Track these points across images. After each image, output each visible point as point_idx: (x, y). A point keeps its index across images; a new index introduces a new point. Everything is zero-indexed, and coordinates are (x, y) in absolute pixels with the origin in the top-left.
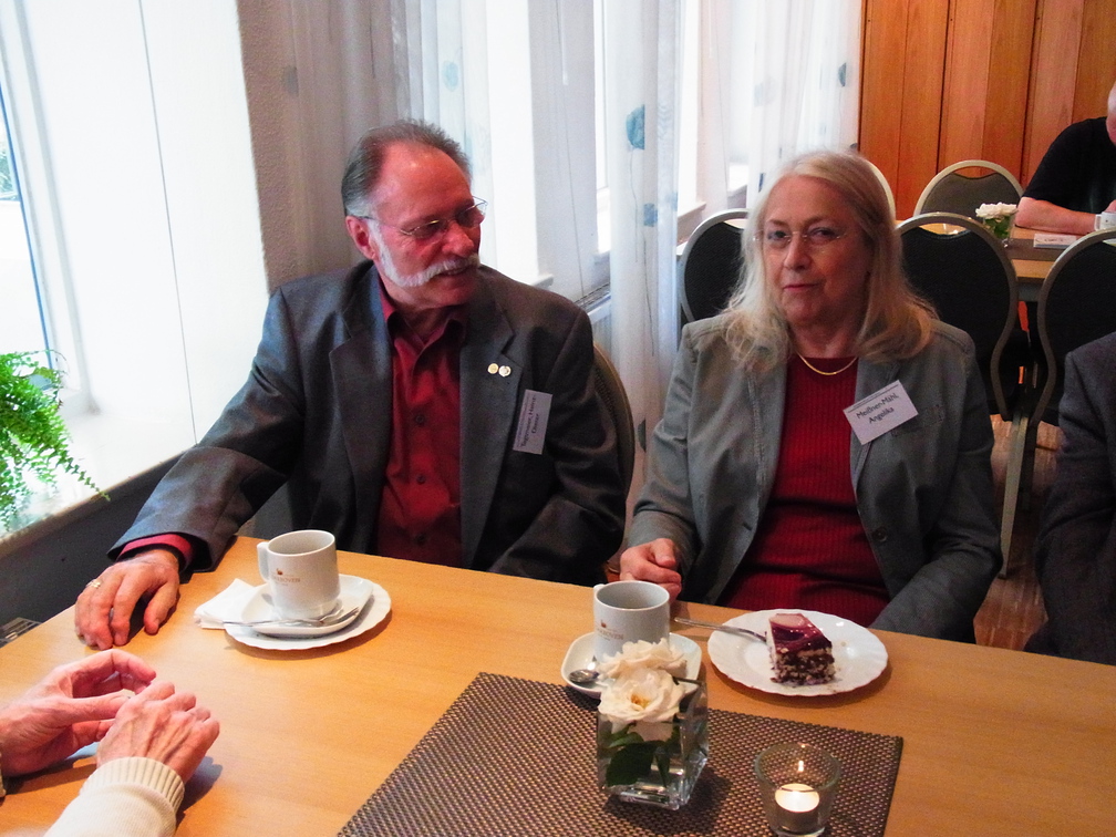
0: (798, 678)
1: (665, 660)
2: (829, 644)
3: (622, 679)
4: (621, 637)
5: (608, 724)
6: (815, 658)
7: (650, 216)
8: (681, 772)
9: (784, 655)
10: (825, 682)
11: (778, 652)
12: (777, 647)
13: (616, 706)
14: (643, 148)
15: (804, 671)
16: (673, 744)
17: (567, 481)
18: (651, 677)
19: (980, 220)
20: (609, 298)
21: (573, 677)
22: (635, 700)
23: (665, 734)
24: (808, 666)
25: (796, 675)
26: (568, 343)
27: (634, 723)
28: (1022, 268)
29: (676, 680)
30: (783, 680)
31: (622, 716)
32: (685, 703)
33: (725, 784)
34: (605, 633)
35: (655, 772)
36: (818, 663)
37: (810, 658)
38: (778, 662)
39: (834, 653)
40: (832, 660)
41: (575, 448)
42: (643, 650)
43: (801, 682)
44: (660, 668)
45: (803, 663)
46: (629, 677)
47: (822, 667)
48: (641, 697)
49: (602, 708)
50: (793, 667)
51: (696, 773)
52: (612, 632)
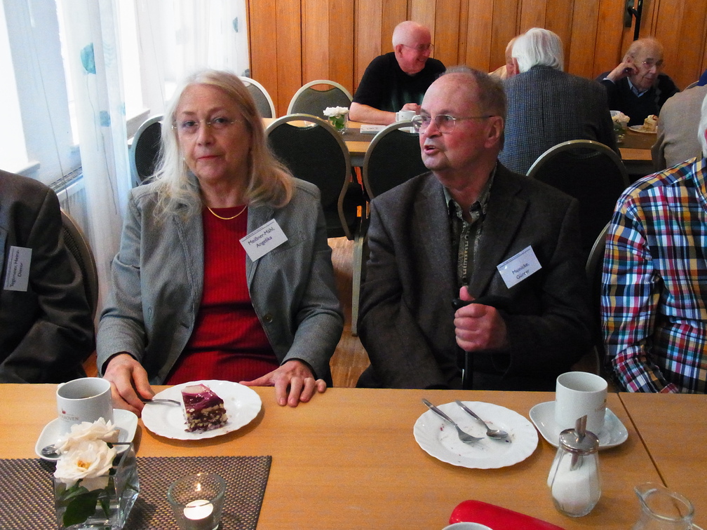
0: (203, 427)
1: (103, 432)
2: (221, 401)
3: (71, 450)
4: (77, 419)
5: (63, 485)
6: (213, 412)
7: (105, 120)
8: (118, 507)
9: (192, 413)
10: (221, 426)
11: (188, 412)
12: (186, 409)
13: (66, 472)
14: (95, 73)
15: (206, 421)
16: (110, 490)
17: (47, 308)
18: (91, 447)
19: (326, 117)
20: (82, 176)
21: (44, 451)
22: (82, 464)
23: (103, 484)
24: (209, 418)
25: (201, 425)
26: (42, 212)
27: (80, 480)
28: (352, 146)
29: (110, 445)
30: (193, 430)
31: (71, 477)
32: (116, 460)
33: (152, 508)
34: (65, 418)
35: (99, 510)
36: (216, 415)
37: (210, 412)
38: (188, 419)
39: (225, 406)
40: (225, 411)
42: (87, 428)
43: (205, 429)
44: (98, 439)
45: (205, 416)
46: (76, 448)
47: (218, 417)
48: (84, 462)
49: (56, 474)
50: (199, 420)
51: (130, 504)
52: (70, 416)
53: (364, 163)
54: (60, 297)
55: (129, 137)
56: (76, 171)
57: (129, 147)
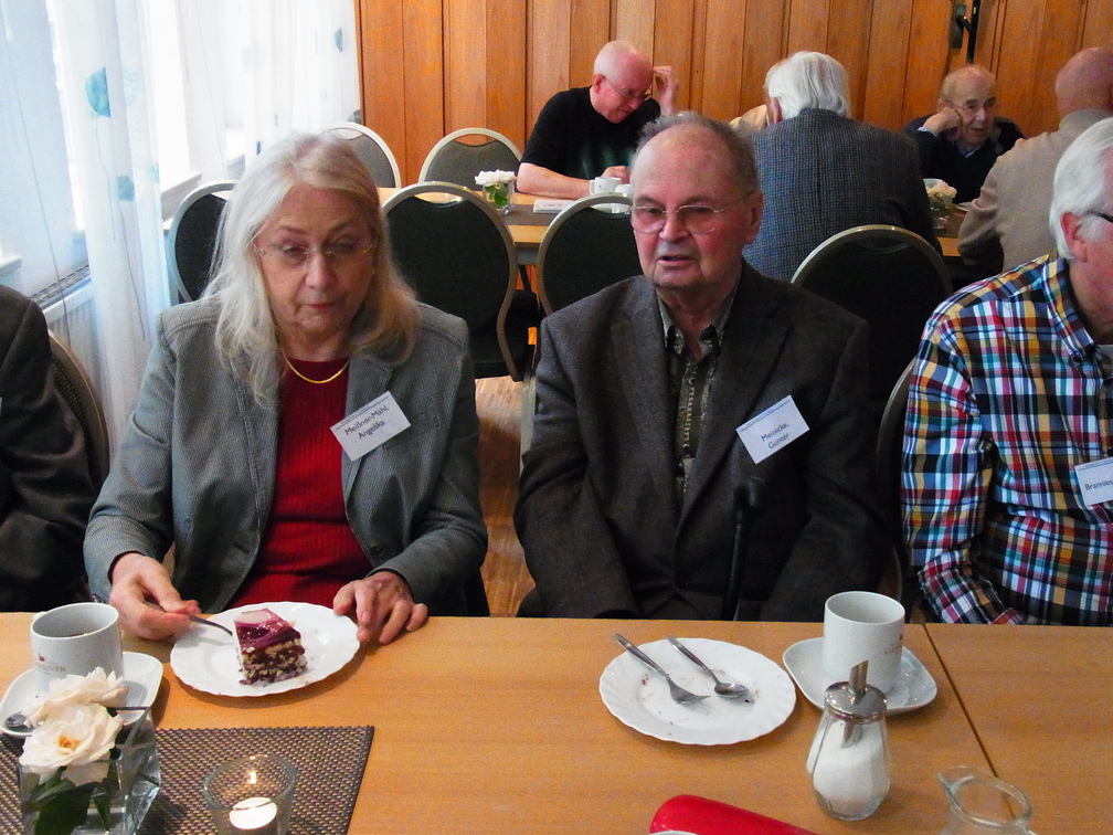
0: (268, 675)
1: (101, 691)
2: (298, 635)
3: (48, 721)
4: (63, 669)
5: (35, 776)
6: (284, 652)
7: (126, 190)
8: (123, 810)
9: (250, 655)
10: (297, 675)
11: (244, 653)
12: (242, 648)
13: (40, 755)
14: (109, 115)
15: (272, 667)
16: (110, 783)
18: (81, 714)
19: (480, 188)
21: (10, 723)
22: (65, 743)
23: (100, 774)
24: (278, 661)
25: (265, 672)
27: (63, 769)
28: (520, 233)
29: (112, 712)
30: (253, 680)
31: (46, 764)
33: (181, 810)
34: (44, 668)
35: (94, 816)
36: (288, 656)
37: (279, 653)
38: (245, 663)
39: (304, 642)
40: (302, 651)
41: (36, 456)
42: (75, 684)
43: (272, 679)
44: (93, 702)
45: (271, 659)
46: (57, 717)
47: (292, 659)
48: (70, 738)
49: (24, 760)
50: (262, 665)
51: (145, 804)
52: (52, 666)
53: (539, 259)
54: (48, 474)
55: (165, 218)
56: (81, 271)
57: (166, 233)
